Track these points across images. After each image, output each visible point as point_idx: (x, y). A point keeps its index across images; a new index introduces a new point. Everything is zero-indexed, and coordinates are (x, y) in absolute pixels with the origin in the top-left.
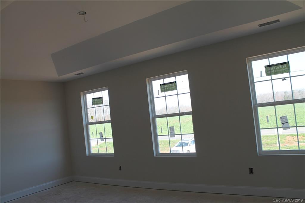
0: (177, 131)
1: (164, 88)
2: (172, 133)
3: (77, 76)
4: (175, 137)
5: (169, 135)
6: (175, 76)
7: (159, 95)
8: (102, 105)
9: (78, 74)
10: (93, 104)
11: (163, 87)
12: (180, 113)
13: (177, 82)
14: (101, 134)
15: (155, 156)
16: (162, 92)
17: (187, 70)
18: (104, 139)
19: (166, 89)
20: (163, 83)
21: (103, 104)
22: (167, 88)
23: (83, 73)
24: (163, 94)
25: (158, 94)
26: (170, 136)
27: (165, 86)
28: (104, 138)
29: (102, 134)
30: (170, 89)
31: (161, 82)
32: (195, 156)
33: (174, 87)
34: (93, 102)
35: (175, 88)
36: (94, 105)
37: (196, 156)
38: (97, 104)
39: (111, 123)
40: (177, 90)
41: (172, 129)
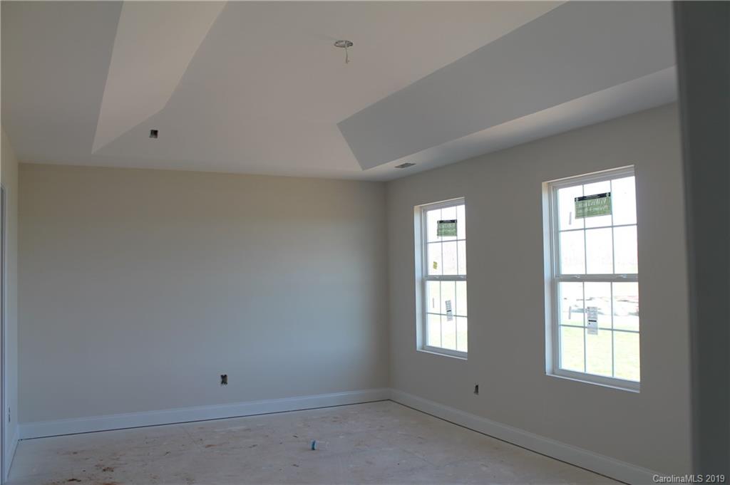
0: (603, 321)
1: (583, 208)
2: (591, 323)
3: (400, 169)
4: (597, 334)
5: (584, 327)
6: (610, 178)
7: (570, 223)
8: (454, 238)
9: (403, 166)
10: (438, 235)
11: (580, 205)
12: (614, 275)
13: (612, 195)
14: (448, 303)
15: (547, 374)
16: (577, 217)
17: (633, 166)
18: (454, 318)
19: (586, 210)
20: (582, 196)
21: (456, 235)
22: (590, 210)
23: (413, 164)
24: (579, 223)
25: (568, 222)
26: (586, 329)
27: (587, 203)
28: (454, 313)
29: (450, 306)
30: (596, 211)
31: (578, 191)
32: (636, 390)
33: (606, 206)
34: (438, 230)
35: (608, 211)
36: (440, 237)
37: (638, 392)
38: (446, 234)
39: (465, 282)
40: (611, 214)
41: (592, 313)
